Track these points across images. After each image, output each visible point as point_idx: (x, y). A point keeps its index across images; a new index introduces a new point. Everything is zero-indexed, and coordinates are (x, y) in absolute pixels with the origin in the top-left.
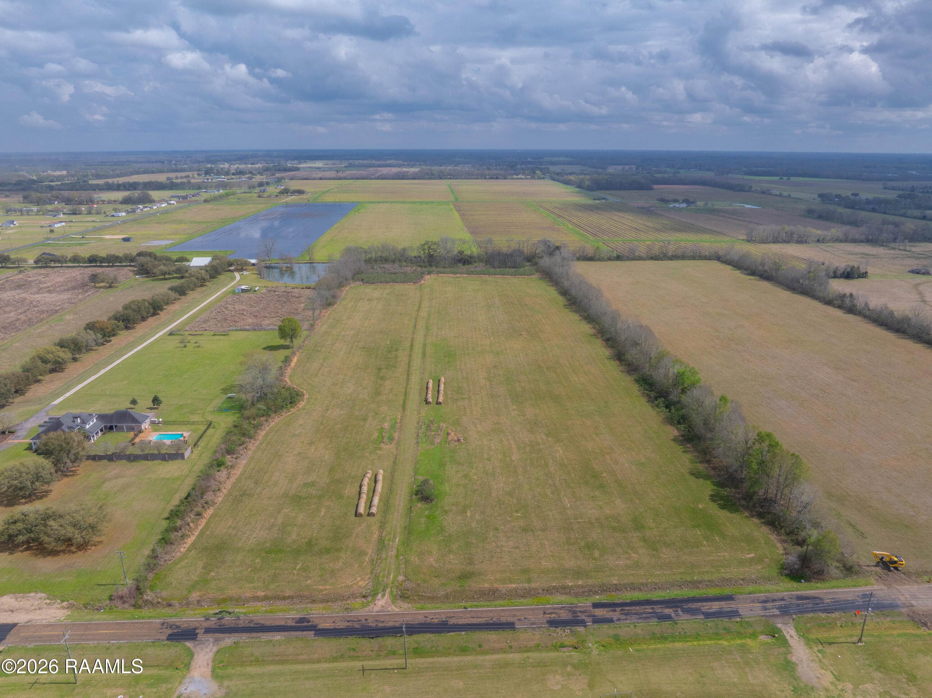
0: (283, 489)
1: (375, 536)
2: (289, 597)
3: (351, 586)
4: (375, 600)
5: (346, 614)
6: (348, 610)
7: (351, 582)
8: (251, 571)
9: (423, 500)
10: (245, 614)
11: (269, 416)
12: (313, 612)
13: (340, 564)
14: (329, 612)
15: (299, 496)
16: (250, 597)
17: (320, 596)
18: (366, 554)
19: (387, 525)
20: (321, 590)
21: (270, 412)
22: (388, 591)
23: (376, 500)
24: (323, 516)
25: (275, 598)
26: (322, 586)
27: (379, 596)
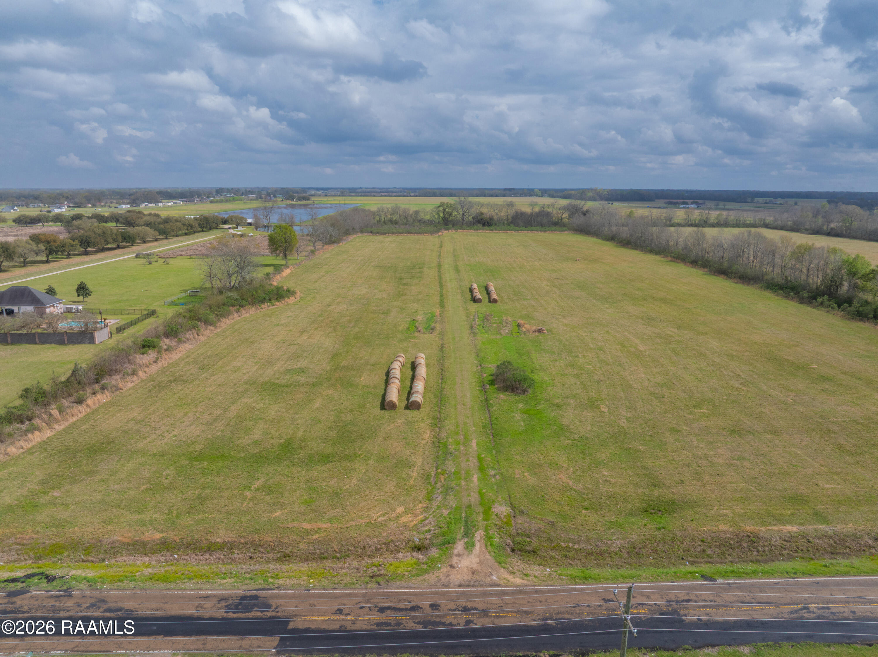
0: (247, 376)
1: (427, 436)
2: (222, 546)
3: (382, 525)
4: (451, 556)
5: (372, 588)
6: (380, 579)
7: (383, 515)
8: (146, 490)
9: (507, 390)
10: (91, 583)
11: (242, 306)
12: (281, 582)
13: (354, 481)
14: (325, 582)
15: (274, 384)
16: (124, 544)
17: (303, 546)
18: (412, 465)
19: (447, 422)
20: (308, 533)
21: (244, 303)
22: (479, 535)
23: (419, 386)
24: (317, 408)
25: (187, 546)
26: (310, 521)
27: (459, 547)
